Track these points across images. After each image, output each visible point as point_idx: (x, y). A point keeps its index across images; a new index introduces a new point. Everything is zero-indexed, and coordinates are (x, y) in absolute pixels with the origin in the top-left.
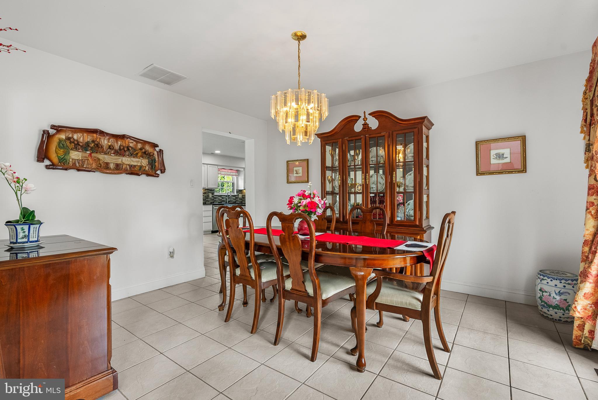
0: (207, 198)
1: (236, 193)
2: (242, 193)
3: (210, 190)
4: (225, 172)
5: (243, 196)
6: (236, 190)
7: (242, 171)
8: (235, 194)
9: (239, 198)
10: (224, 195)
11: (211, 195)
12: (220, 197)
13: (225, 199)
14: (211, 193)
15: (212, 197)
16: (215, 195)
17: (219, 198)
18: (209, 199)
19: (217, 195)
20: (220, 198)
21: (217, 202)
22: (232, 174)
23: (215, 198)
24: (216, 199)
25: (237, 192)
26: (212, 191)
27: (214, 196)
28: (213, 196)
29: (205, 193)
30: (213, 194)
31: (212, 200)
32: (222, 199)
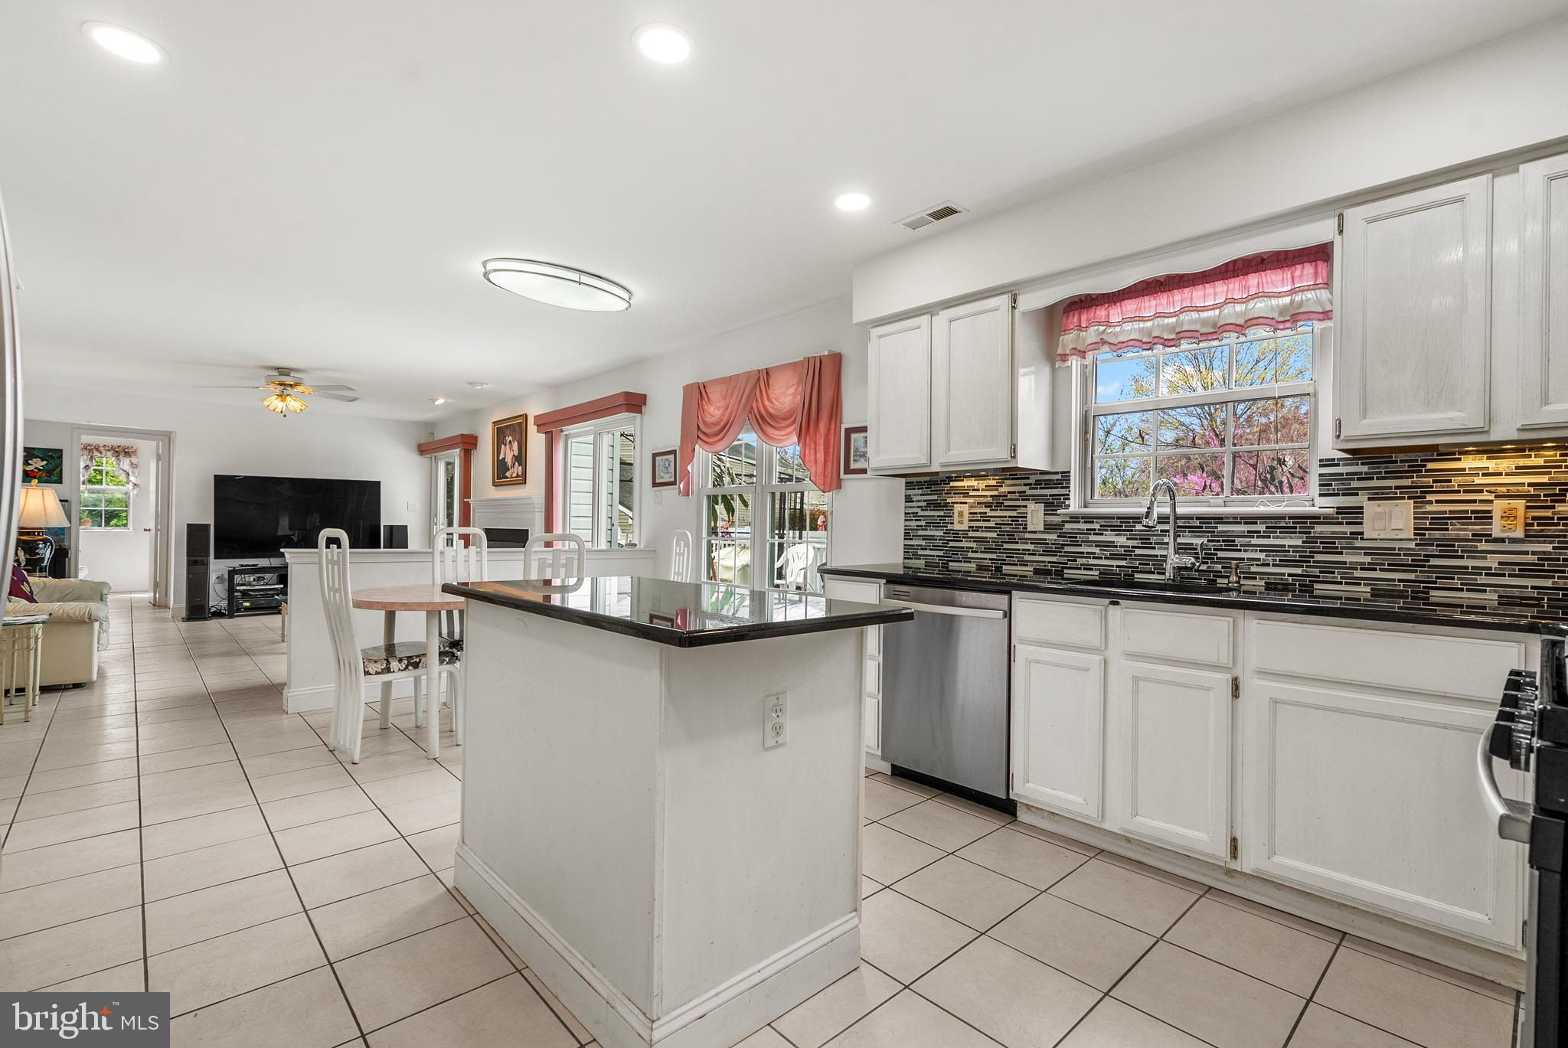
0: (1011, 535)
1: (1318, 489)
2: (1417, 493)
3: (1032, 480)
4: (1157, 315)
6: (1321, 464)
9: (1368, 551)
11: (1036, 516)
12: (1116, 529)
14: (1037, 499)
15: (1049, 527)
17: (1109, 537)
18: (1025, 540)
20: (1121, 540)
21: (1088, 567)
23: (1073, 538)
24: (1084, 549)
25: (1335, 485)
26: (1048, 484)
27: (1067, 526)
29: (1000, 504)
30: (1052, 505)
31: (1047, 552)
32: (1138, 552)
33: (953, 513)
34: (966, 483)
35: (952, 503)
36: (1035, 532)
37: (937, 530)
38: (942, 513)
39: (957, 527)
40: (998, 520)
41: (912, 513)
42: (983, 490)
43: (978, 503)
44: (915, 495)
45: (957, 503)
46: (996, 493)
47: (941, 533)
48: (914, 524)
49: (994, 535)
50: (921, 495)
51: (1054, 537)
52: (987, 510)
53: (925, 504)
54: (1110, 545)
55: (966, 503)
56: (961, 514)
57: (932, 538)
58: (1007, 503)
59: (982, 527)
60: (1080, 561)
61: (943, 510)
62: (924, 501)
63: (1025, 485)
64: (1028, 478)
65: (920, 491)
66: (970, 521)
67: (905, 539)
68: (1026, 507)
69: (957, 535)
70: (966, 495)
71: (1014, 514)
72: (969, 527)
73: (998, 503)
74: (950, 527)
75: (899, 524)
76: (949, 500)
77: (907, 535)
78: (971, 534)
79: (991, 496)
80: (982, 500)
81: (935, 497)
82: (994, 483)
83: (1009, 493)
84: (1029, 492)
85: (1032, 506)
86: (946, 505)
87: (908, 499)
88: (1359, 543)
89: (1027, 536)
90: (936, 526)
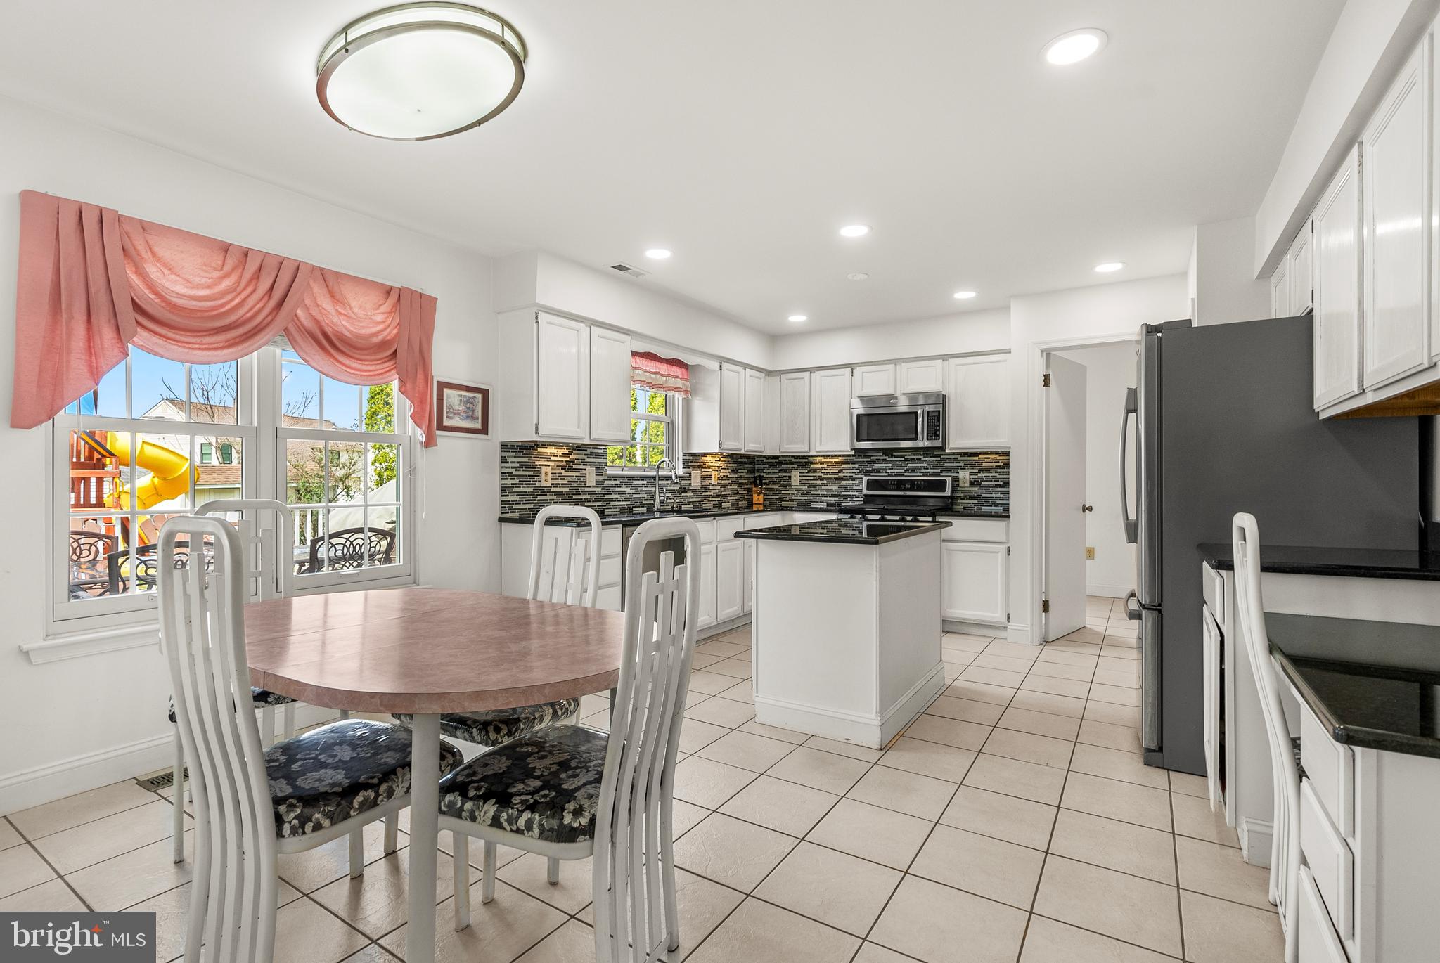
0: (577, 489)
1: (681, 465)
2: (700, 468)
3: (589, 451)
5: (704, 478)
6: (684, 455)
7: (714, 371)
8: (680, 471)
9: (694, 491)
10: (642, 478)
11: (591, 477)
12: (626, 483)
13: (647, 492)
14: (591, 464)
15: (598, 483)
16: (609, 478)
17: (623, 488)
18: (585, 493)
19: (615, 478)
20: (628, 490)
21: (615, 507)
22: (671, 382)
23: (608, 490)
24: (613, 496)
25: (687, 464)
26: (598, 456)
27: (606, 482)
28: (601, 478)
29: (570, 468)
30: (600, 469)
31: (596, 500)
32: (634, 496)
33: (541, 473)
34: (549, 450)
35: (540, 465)
36: (590, 487)
37: (528, 487)
38: (531, 473)
39: (544, 484)
40: (570, 479)
41: (508, 473)
42: (560, 456)
43: (557, 466)
44: (509, 457)
45: (543, 465)
46: (568, 459)
47: (531, 490)
48: (509, 482)
49: (567, 489)
50: (515, 457)
51: (599, 489)
52: (563, 471)
53: (518, 465)
54: (624, 493)
55: (549, 466)
56: (546, 473)
57: (524, 494)
58: (574, 467)
59: (559, 484)
60: (612, 503)
61: (532, 471)
62: (518, 462)
63: (585, 455)
64: (586, 450)
65: (514, 454)
66: (552, 479)
67: (502, 496)
68: (585, 469)
69: (543, 491)
70: (549, 459)
71: (578, 474)
72: (552, 484)
73: (568, 467)
74: (538, 484)
75: (495, 483)
76: (537, 463)
77: (504, 492)
78: (552, 489)
79: (565, 461)
80: (560, 464)
81: (526, 460)
82: (567, 452)
83: (576, 459)
84: (587, 460)
85: (588, 468)
86: (534, 467)
87: (504, 460)
88: (691, 488)
89: (586, 489)
90: (527, 483)
